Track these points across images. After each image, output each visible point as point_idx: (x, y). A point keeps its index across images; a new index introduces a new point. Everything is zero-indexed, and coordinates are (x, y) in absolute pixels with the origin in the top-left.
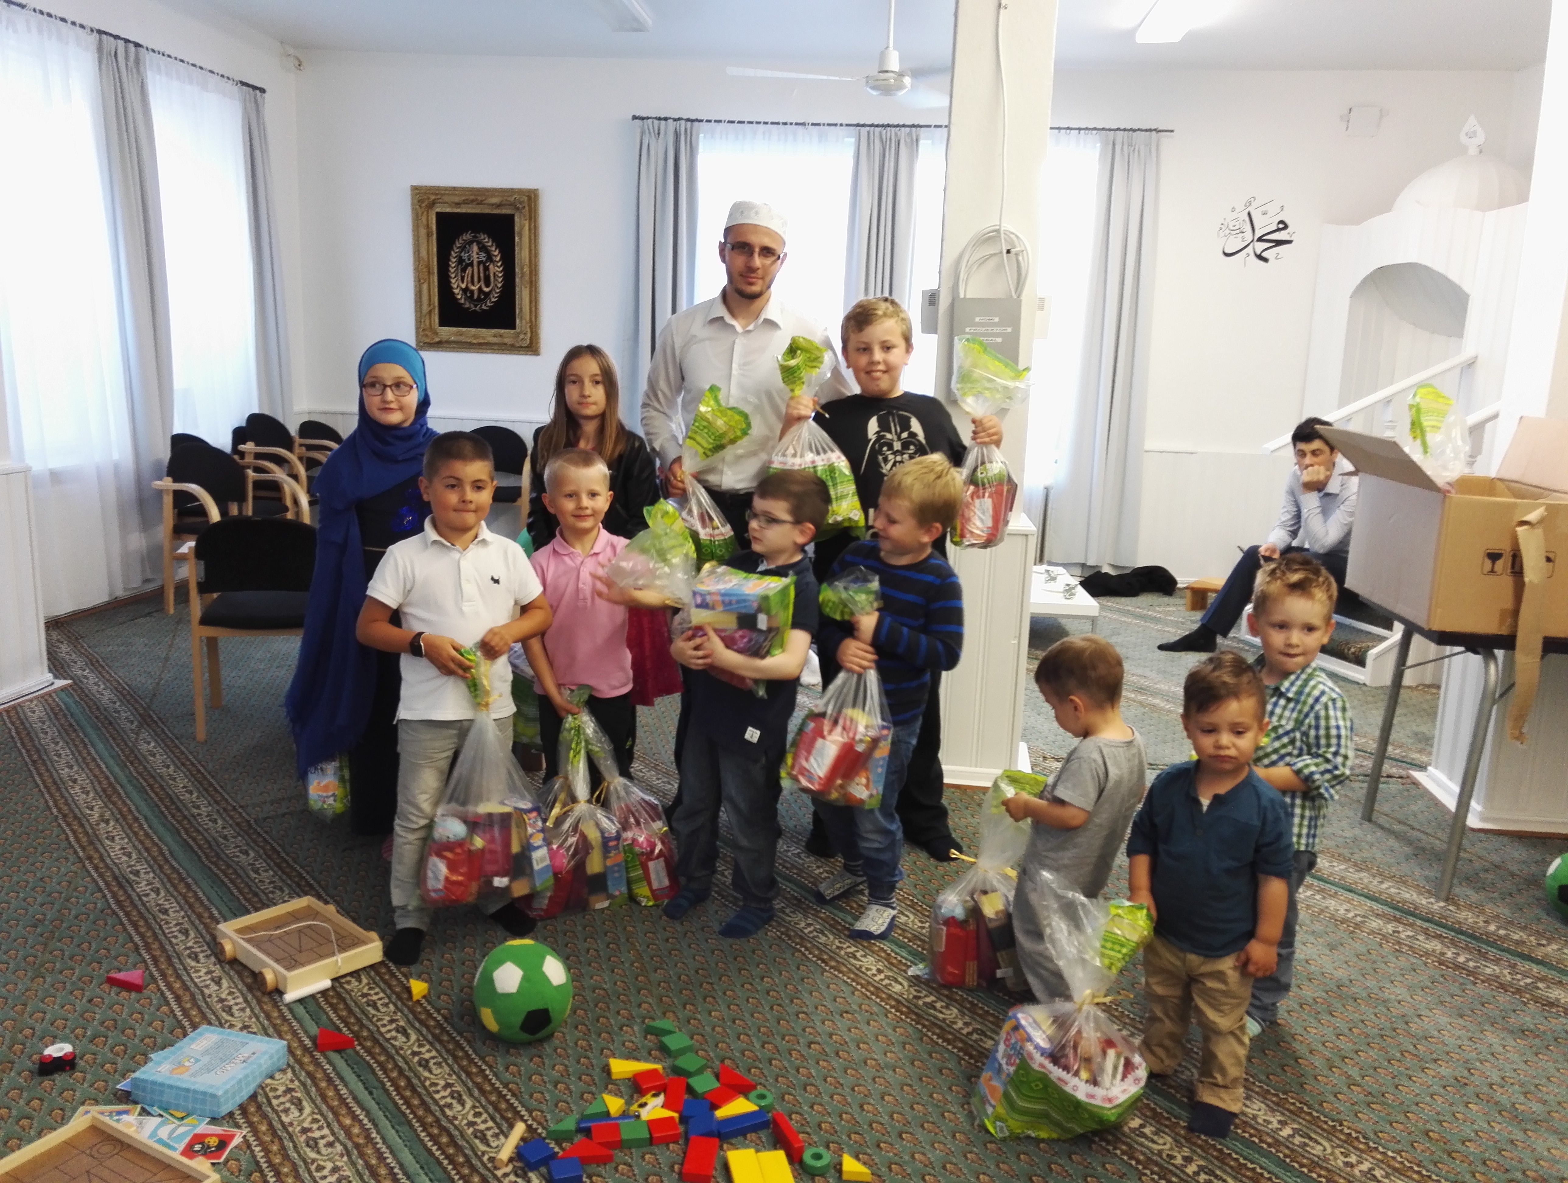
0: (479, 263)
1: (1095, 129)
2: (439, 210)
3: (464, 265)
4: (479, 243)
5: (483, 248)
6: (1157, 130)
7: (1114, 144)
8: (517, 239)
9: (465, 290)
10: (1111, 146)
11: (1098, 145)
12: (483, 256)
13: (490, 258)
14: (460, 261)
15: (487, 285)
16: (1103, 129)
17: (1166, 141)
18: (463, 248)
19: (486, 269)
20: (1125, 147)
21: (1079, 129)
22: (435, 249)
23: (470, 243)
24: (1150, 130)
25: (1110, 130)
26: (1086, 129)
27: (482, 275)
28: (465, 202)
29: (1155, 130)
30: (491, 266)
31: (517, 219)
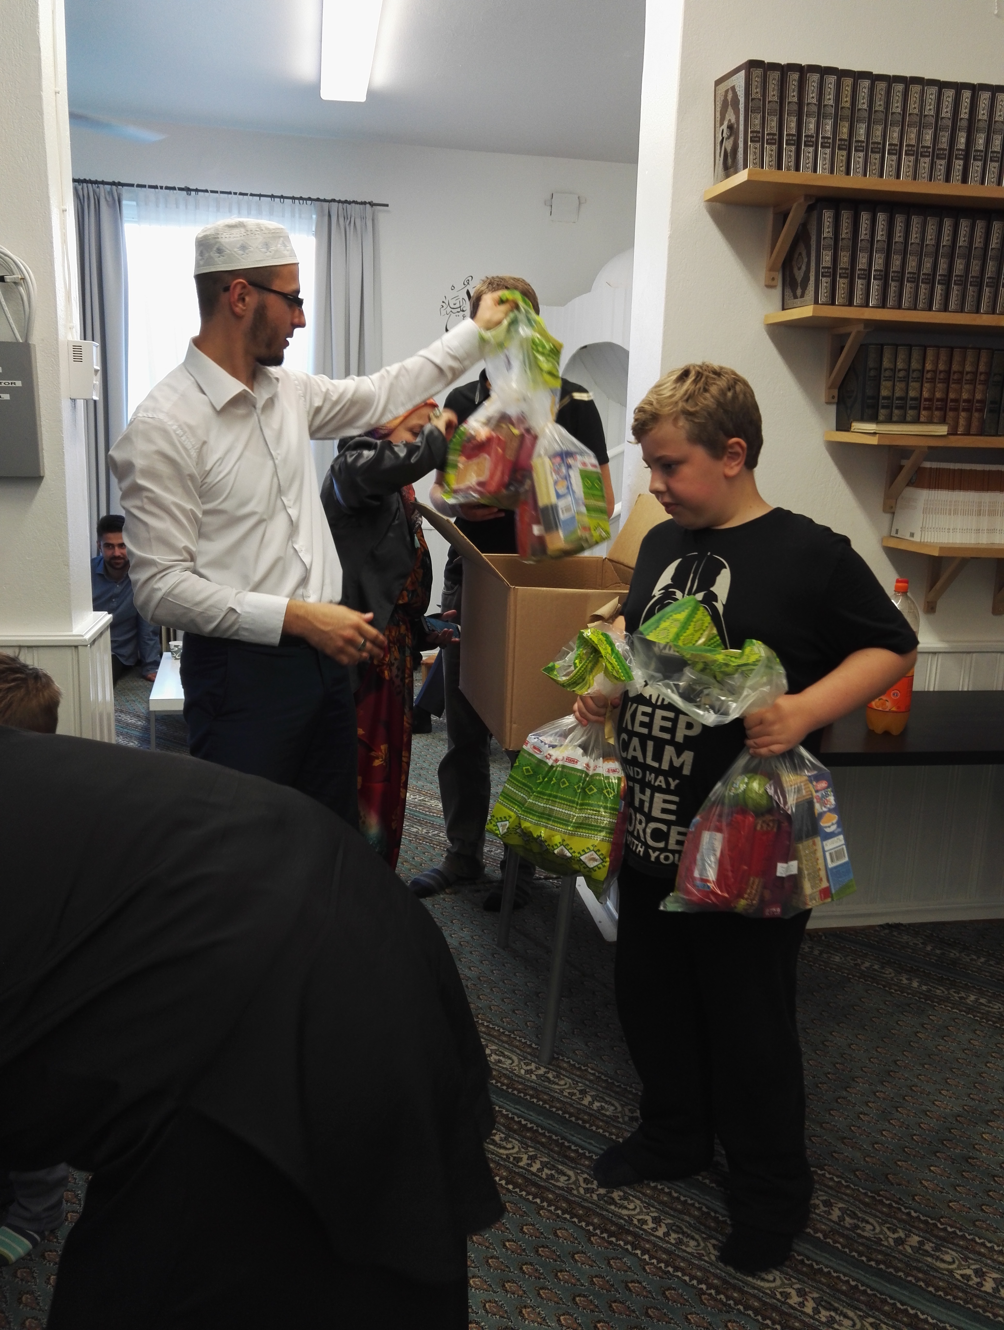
1: (310, 199)
6: (372, 204)
7: (330, 216)
10: (326, 218)
11: (314, 216)
16: (318, 200)
17: (382, 216)
20: (341, 220)
21: (293, 198)
24: (364, 203)
25: (325, 201)
26: (301, 198)
29: (370, 203)
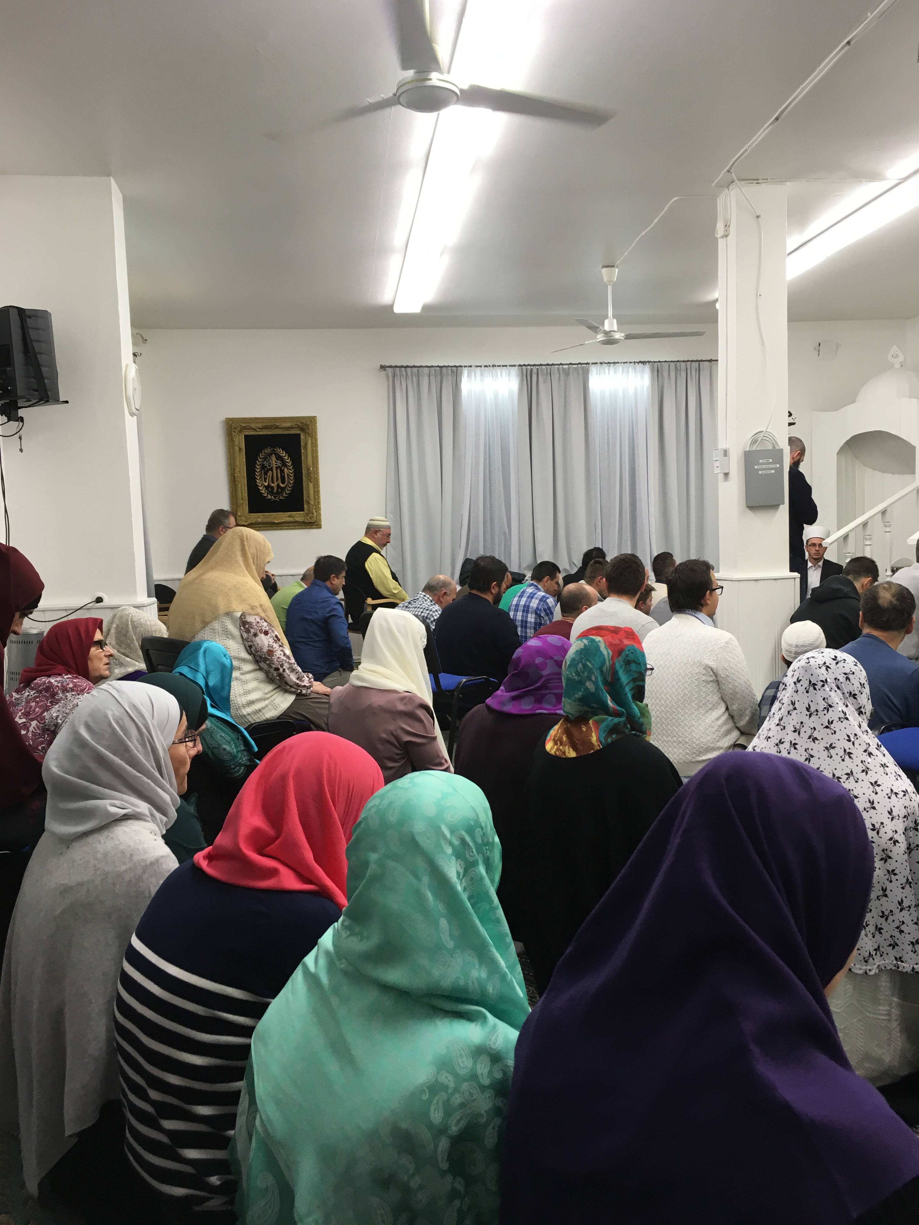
0: (277, 468)
2: (247, 433)
3: (266, 470)
4: (276, 454)
5: (279, 458)
8: (302, 451)
9: (267, 487)
12: (279, 463)
13: (284, 464)
14: (263, 467)
15: (283, 482)
18: (265, 459)
19: (282, 471)
22: (244, 461)
23: (270, 455)
24: (706, 361)
27: (279, 476)
28: (265, 428)
30: (286, 470)
31: (302, 437)
